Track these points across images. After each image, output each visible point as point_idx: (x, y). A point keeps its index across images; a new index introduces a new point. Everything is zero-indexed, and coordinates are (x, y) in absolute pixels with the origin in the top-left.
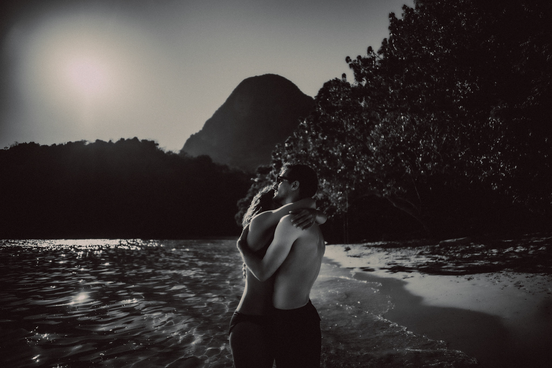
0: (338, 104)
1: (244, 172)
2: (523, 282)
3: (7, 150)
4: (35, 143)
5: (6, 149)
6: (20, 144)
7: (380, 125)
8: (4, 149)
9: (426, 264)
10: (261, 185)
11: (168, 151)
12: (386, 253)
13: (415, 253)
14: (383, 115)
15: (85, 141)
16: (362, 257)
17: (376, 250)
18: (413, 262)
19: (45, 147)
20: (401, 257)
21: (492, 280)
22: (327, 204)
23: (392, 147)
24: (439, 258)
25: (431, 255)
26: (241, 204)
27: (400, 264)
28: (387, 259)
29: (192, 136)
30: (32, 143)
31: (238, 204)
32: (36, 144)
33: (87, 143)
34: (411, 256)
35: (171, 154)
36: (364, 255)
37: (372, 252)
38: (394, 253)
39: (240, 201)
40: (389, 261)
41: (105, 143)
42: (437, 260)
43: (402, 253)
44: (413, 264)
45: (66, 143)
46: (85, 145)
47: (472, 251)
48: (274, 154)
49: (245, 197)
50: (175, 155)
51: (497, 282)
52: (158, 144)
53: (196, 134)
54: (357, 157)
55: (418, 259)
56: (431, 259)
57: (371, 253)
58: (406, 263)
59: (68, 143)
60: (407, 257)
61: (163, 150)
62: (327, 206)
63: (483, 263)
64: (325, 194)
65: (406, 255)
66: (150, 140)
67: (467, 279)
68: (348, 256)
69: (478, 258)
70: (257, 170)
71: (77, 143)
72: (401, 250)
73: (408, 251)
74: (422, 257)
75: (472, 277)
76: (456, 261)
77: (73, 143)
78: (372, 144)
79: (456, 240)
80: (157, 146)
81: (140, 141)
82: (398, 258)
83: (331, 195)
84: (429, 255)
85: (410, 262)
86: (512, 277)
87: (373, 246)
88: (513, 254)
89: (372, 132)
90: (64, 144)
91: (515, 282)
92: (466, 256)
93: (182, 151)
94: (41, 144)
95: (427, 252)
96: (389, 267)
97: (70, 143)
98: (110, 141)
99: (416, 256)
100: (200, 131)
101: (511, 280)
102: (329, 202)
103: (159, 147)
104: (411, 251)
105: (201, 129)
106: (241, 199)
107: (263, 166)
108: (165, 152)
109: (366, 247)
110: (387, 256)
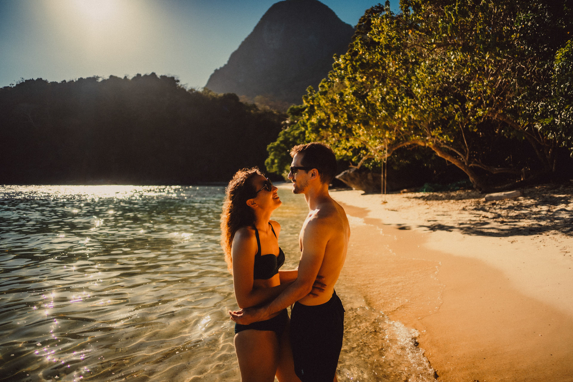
0: (380, 39)
1: (275, 113)
2: (569, 248)
3: (14, 87)
4: (43, 79)
5: (12, 86)
6: (26, 81)
7: (427, 62)
8: (10, 86)
9: (468, 222)
10: (293, 127)
11: (190, 89)
12: (427, 206)
13: (458, 208)
14: (431, 51)
15: (98, 77)
16: (401, 211)
17: (416, 203)
18: (454, 219)
19: (54, 84)
20: (442, 213)
21: (537, 244)
22: (365, 153)
23: (440, 88)
24: (483, 215)
25: (475, 212)
26: (271, 148)
27: (441, 221)
28: (427, 214)
29: (216, 71)
30: (40, 80)
31: (268, 149)
32: (44, 81)
33: (100, 80)
34: (453, 211)
35: (194, 92)
36: (402, 208)
37: (412, 205)
38: (436, 207)
39: (270, 146)
40: (430, 217)
41: (120, 79)
42: (481, 217)
43: (443, 207)
44: (454, 222)
45: (77, 80)
46: (98, 82)
47: (520, 207)
48: (306, 98)
49: (275, 141)
50: (197, 93)
51: (542, 247)
52: (178, 81)
53: (221, 68)
54: (400, 100)
55: (460, 216)
56: (474, 215)
57: (410, 207)
58: (446, 221)
59: (79, 79)
60: (449, 213)
61: (184, 88)
62: (364, 155)
63: (529, 222)
64: (362, 142)
65: (448, 210)
66: (170, 76)
67: (510, 242)
68: (386, 209)
69: (525, 216)
70: (288, 110)
71: (89, 79)
72: (443, 204)
73: (451, 205)
74: (465, 214)
75: (515, 240)
76: (500, 219)
77: (85, 79)
78: (417, 85)
79: (504, 194)
80: (178, 83)
81: (159, 77)
82: (439, 213)
83: (369, 142)
84: (472, 211)
85: (451, 220)
86: (559, 241)
87: (414, 198)
88: (564, 212)
89: (418, 71)
90: (75, 81)
91: (561, 247)
92: (513, 213)
93: (205, 88)
94: (50, 81)
95: (471, 208)
96: (429, 224)
97: (81, 79)
98: (126, 77)
99: (458, 212)
100: (225, 65)
101: (557, 244)
102: (367, 150)
103: (179, 84)
104: (454, 205)
105: (226, 63)
106: (272, 143)
107: (295, 107)
108: (187, 90)
109: (406, 199)
110: (427, 211)
